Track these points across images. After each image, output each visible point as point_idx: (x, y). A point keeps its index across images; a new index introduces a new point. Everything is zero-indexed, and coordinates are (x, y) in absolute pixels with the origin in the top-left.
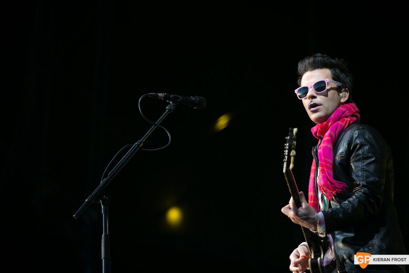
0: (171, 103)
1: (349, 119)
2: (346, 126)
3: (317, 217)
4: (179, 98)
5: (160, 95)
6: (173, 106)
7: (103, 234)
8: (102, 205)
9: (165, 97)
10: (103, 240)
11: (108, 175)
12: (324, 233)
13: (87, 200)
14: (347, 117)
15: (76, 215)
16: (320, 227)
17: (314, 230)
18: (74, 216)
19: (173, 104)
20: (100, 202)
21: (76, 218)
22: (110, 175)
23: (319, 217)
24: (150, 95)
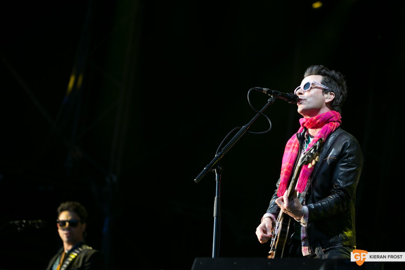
0: (272, 96)
1: (336, 124)
2: (334, 129)
3: (303, 211)
4: (278, 93)
5: (265, 89)
6: (274, 99)
7: (215, 196)
8: (216, 174)
9: (268, 92)
10: (215, 202)
11: (222, 150)
12: (306, 224)
13: (205, 168)
14: (334, 122)
15: (197, 179)
16: (304, 219)
17: (297, 220)
18: (195, 180)
19: (273, 97)
20: (214, 171)
21: (196, 182)
22: (223, 150)
23: (305, 211)
24: (256, 89)
